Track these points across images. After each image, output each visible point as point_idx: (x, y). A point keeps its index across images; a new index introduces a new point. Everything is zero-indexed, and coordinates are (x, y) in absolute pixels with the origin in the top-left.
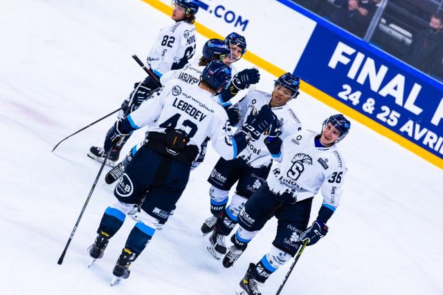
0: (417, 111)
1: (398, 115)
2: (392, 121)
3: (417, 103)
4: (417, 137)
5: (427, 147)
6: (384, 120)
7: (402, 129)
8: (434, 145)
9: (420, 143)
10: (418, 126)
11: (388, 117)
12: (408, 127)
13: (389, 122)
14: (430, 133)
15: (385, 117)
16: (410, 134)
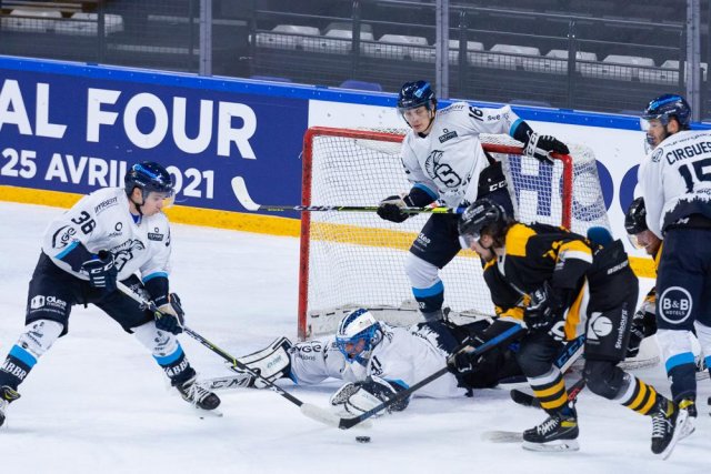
0: (58, 131)
1: (33, 154)
2: (27, 169)
3: (53, 119)
4: (76, 178)
6: (14, 173)
7: (49, 177)
8: (107, 178)
10: (70, 159)
11: (18, 167)
12: (55, 168)
13: (24, 174)
14: (94, 162)
15: (14, 168)
16: (64, 179)
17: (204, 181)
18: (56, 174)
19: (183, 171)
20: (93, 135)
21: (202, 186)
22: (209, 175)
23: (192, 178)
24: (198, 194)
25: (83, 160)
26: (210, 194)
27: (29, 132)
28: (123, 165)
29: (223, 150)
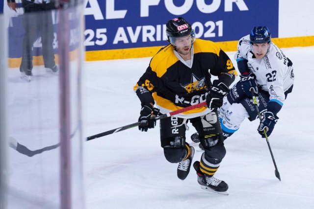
0: (121, 14)
1: (104, 30)
2: (101, 39)
3: (117, 7)
4: (134, 39)
5: (149, 44)
6: (92, 44)
7: (115, 42)
8: (155, 36)
9: (140, 43)
10: (130, 29)
11: (95, 39)
12: (120, 35)
13: (98, 43)
14: (145, 28)
15: (92, 41)
16: (126, 41)
17: (217, 28)
18: (121, 39)
19: (203, 24)
20: (144, 13)
21: (216, 30)
22: (220, 24)
23: (210, 27)
24: (213, 35)
25: (138, 28)
26: (221, 34)
27: (102, 18)
28: (165, 27)
29: (228, 8)
